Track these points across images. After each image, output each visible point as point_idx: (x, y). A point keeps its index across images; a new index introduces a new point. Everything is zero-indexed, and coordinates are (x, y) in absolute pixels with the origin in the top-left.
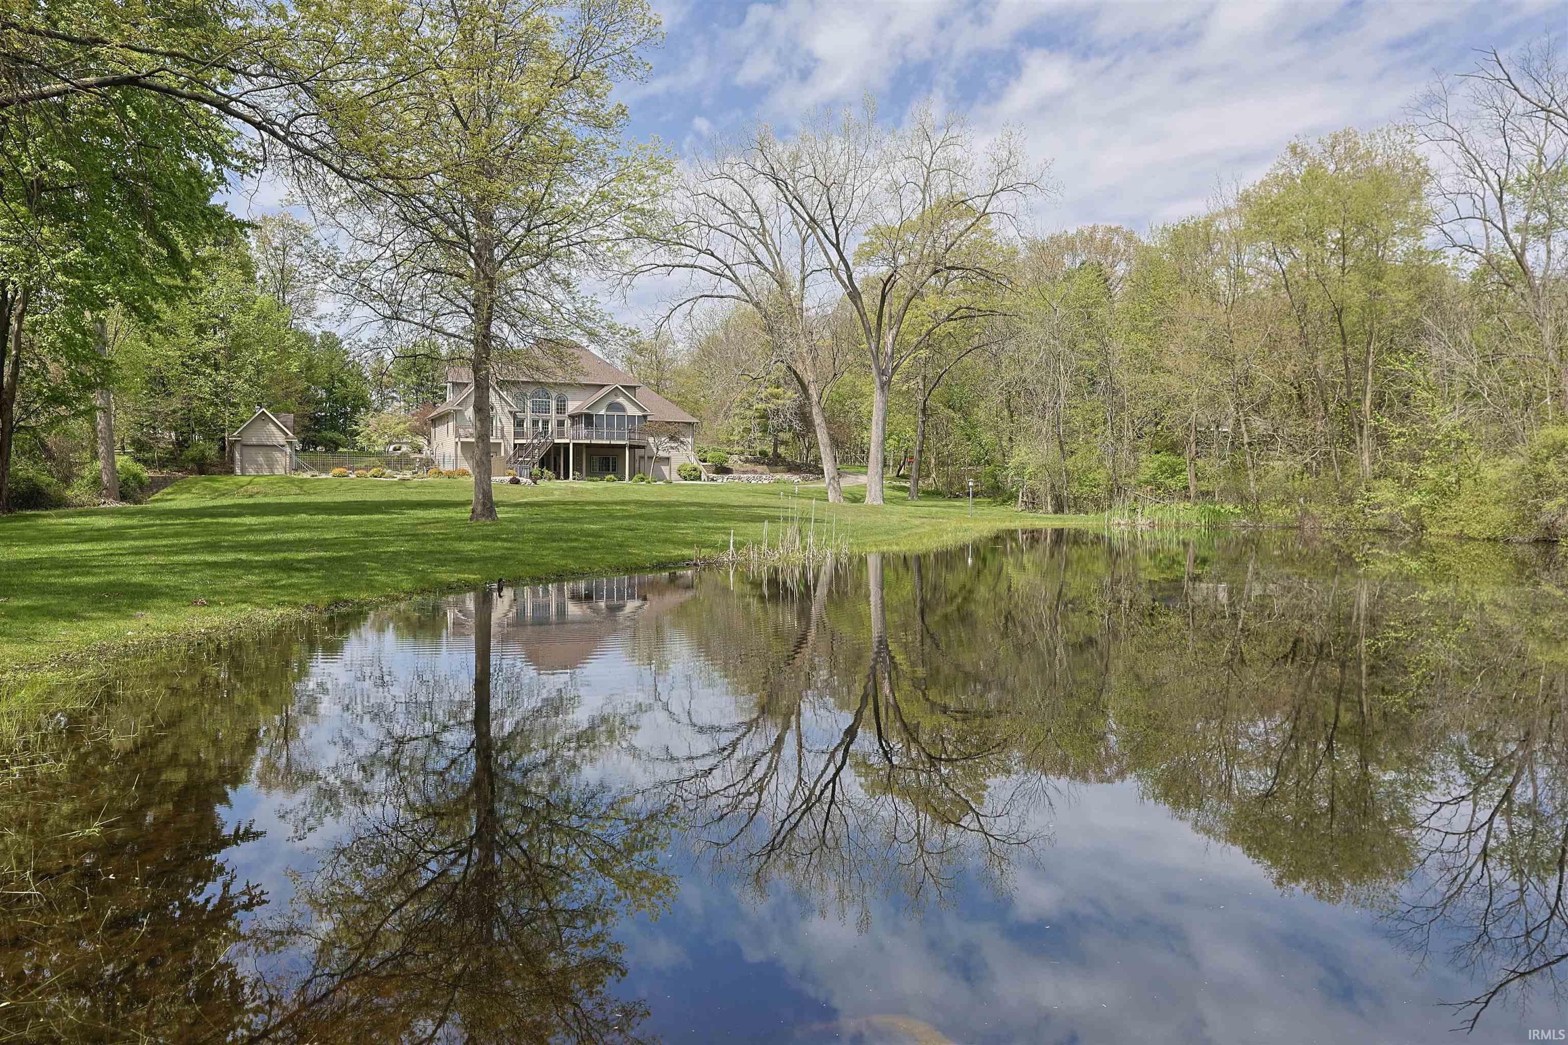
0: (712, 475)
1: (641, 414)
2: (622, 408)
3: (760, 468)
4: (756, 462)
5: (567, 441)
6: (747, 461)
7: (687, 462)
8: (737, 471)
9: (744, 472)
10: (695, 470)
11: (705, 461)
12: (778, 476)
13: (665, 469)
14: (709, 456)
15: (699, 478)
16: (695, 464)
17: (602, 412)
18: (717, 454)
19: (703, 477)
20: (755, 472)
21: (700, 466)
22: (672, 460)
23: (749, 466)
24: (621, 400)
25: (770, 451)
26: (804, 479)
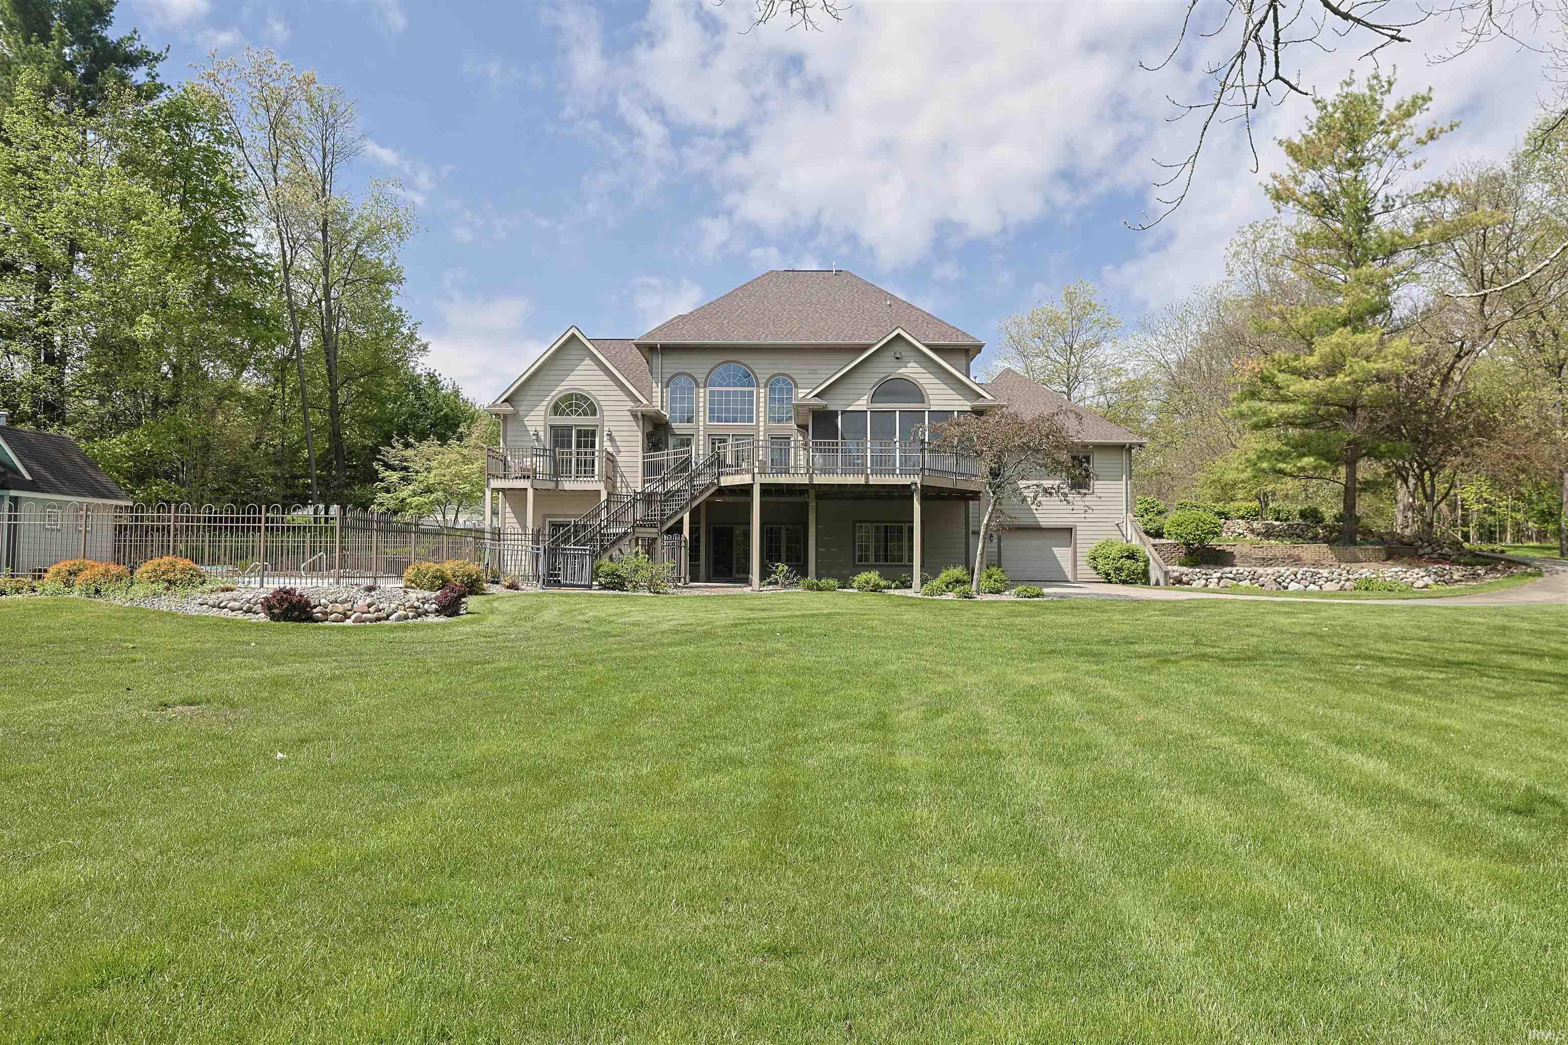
0: (1176, 570)
1: (967, 406)
2: (914, 392)
3: (1309, 551)
4: (1295, 534)
5: (746, 479)
6: (1268, 534)
7: (1115, 536)
8: (1246, 559)
9: (1266, 562)
10: (1132, 556)
11: (1158, 534)
12: (1366, 571)
13: (1062, 554)
14: (1167, 523)
15: (1143, 578)
16: (1135, 542)
17: (862, 404)
18: (1188, 515)
19: (1155, 574)
20: (1297, 561)
21: (1147, 548)
22: (1081, 534)
23: (1277, 547)
24: (912, 370)
25: (1330, 510)
26: (1441, 579)
